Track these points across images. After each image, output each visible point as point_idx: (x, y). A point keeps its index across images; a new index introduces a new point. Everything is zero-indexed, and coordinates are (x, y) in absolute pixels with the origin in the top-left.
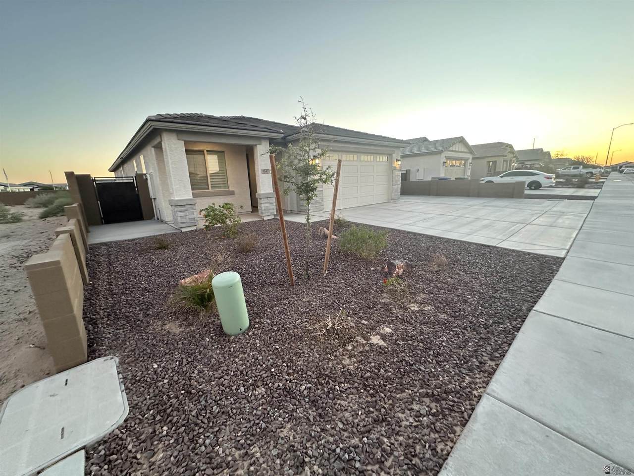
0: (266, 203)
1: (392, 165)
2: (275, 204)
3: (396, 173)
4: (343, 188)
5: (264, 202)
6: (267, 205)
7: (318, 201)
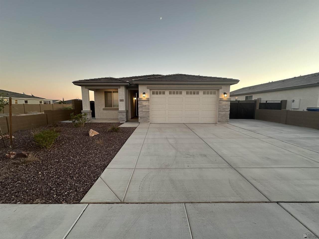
0: (120, 115)
1: (219, 97)
2: (125, 116)
3: (223, 103)
4: (169, 111)
5: (120, 114)
6: (121, 116)
7: (145, 117)
